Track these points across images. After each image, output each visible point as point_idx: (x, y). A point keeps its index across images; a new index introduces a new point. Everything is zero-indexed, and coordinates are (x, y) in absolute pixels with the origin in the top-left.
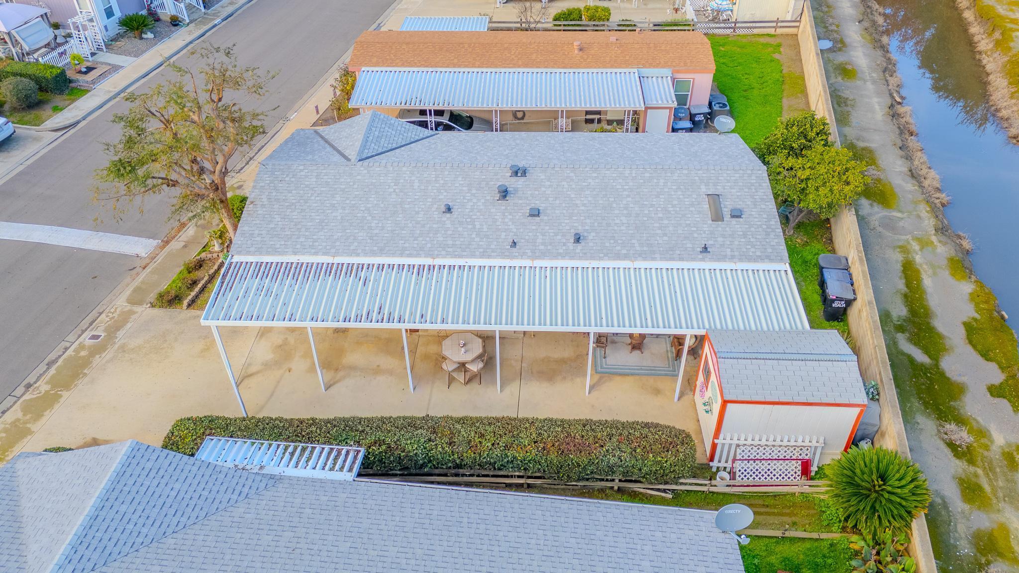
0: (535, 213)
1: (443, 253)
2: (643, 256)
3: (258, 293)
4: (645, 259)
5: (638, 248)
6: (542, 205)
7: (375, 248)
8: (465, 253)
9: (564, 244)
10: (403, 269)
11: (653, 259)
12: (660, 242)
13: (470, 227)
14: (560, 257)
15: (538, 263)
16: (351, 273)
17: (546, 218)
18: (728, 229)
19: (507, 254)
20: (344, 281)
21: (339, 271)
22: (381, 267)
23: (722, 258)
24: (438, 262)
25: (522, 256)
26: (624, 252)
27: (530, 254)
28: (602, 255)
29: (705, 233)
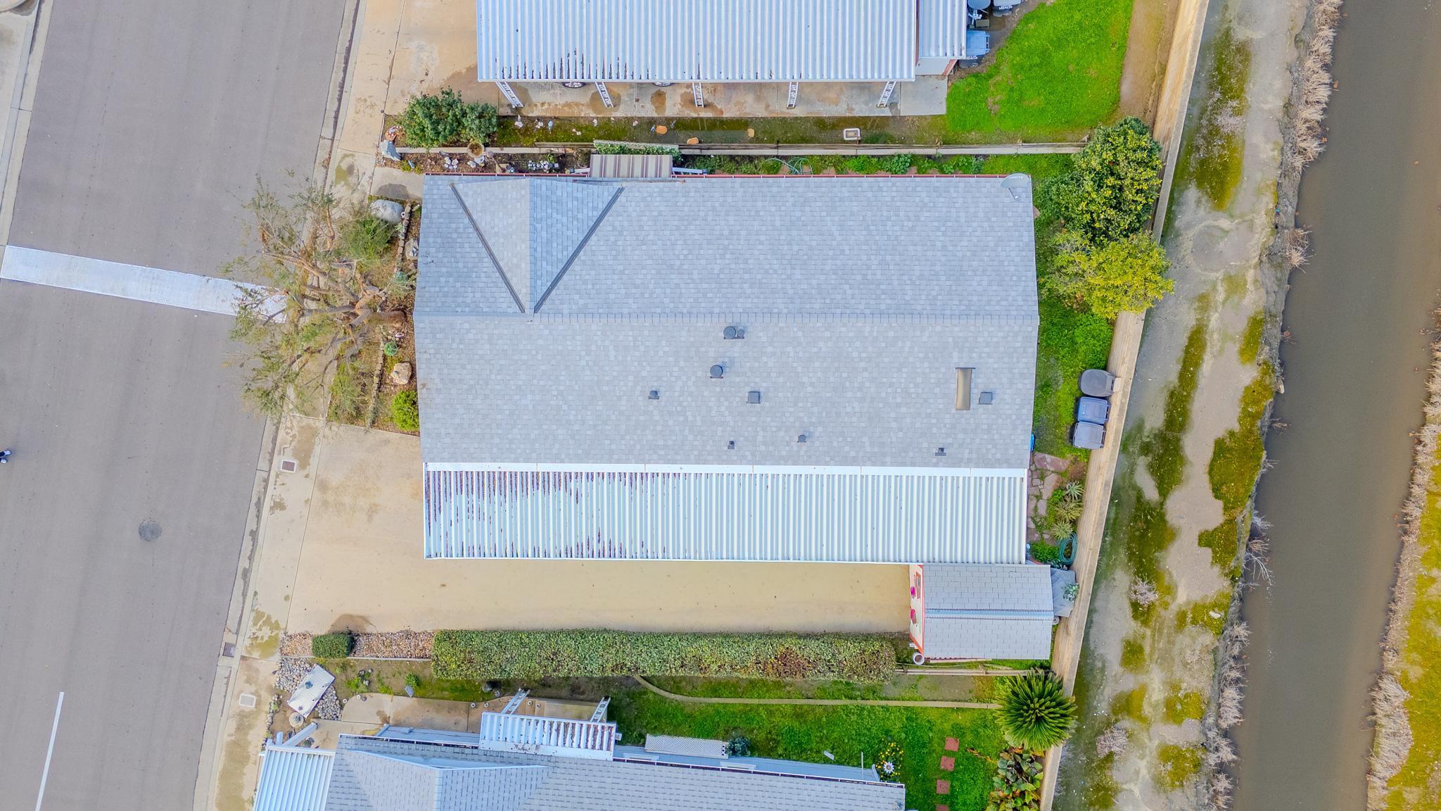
0: (756, 396)
1: (655, 457)
2: (873, 459)
3: (470, 513)
4: (874, 464)
5: (868, 449)
6: (764, 384)
7: (580, 452)
8: (678, 457)
9: (788, 444)
10: (614, 477)
11: (883, 464)
12: (894, 439)
13: (681, 419)
14: (782, 462)
15: (759, 469)
16: (560, 486)
17: (767, 404)
18: (972, 421)
19: (724, 457)
20: (554, 496)
21: (546, 483)
22: (590, 476)
23: (957, 463)
24: (651, 468)
25: (741, 460)
26: (853, 454)
27: (749, 458)
28: (828, 459)
29: (945, 426)
